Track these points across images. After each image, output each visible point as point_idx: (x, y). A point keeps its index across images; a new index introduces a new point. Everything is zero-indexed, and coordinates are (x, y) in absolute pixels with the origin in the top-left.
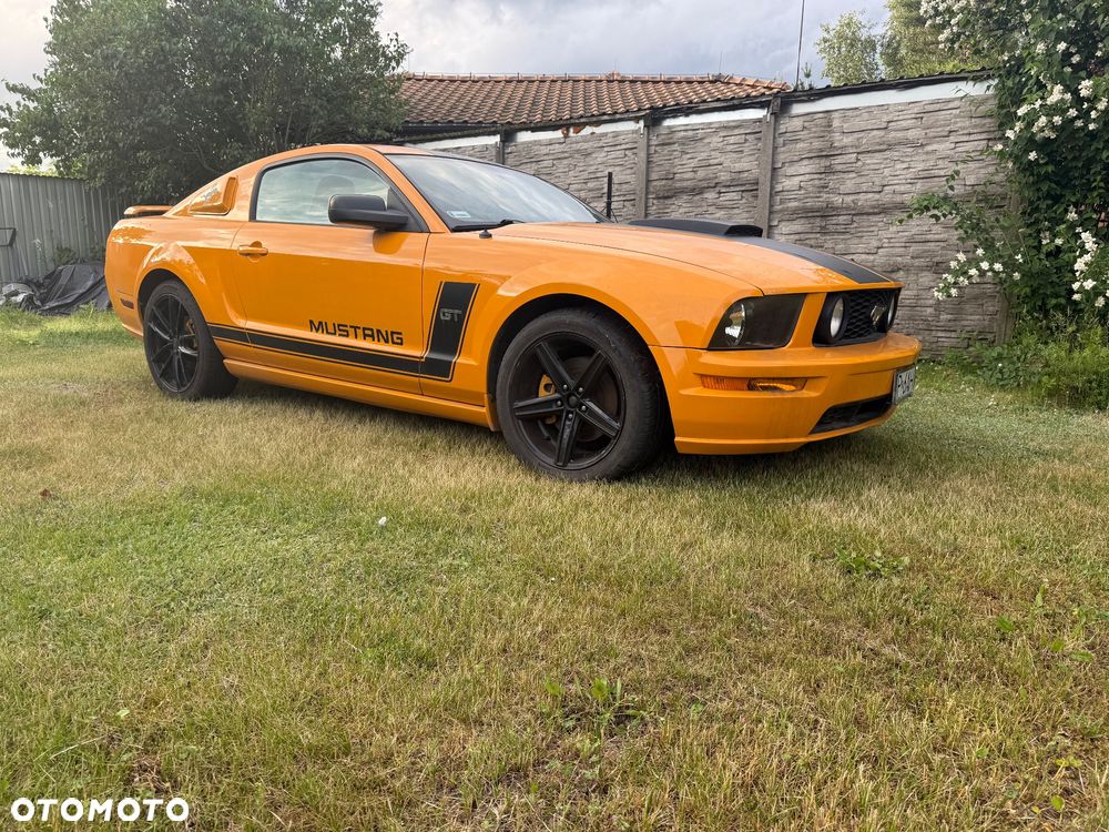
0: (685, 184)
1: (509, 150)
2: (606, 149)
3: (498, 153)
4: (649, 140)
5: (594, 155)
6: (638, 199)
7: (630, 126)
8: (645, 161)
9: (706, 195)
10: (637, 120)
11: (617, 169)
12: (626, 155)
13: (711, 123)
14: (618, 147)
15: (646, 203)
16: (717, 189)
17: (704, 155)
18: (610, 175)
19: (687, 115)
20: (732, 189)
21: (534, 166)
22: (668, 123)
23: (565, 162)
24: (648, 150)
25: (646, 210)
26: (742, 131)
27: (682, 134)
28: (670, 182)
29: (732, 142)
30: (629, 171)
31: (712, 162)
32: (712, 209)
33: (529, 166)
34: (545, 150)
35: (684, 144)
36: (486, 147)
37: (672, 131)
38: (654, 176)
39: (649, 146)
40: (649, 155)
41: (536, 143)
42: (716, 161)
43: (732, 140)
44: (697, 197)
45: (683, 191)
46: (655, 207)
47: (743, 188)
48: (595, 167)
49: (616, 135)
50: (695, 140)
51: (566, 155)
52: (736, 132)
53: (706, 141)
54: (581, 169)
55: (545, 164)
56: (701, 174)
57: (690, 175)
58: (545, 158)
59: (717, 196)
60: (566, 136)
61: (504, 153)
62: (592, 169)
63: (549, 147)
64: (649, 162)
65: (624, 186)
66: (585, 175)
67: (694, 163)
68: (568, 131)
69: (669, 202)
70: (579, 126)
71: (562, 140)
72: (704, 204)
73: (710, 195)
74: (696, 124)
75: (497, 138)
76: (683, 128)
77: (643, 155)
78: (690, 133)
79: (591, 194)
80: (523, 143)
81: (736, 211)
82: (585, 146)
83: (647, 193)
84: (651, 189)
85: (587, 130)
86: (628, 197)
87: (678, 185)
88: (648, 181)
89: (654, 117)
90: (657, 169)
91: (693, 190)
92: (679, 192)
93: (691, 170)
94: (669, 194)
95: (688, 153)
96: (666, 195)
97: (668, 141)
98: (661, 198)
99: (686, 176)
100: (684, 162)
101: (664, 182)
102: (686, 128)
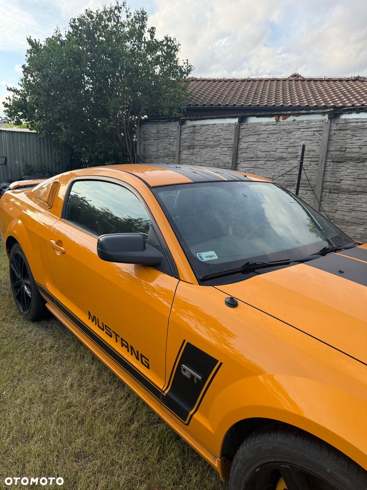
0: (353, 155)
1: (243, 127)
2: (302, 130)
3: (236, 128)
4: (331, 126)
5: (294, 133)
6: (320, 161)
7: (319, 117)
8: (327, 139)
10: (324, 114)
11: (308, 142)
12: (314, 134)
14: (310, 130)
15: (325, 164)
18: (304, 146)
19: (358, 112)
21: (257, 137)
22: (344, 117)
23: (276, 136)
24: (329, 132)
25: (325, 168)
27: (354, 124)
28: (342, 153)
30: (316, 144)
33: (253, 136)
34: (263, 128)
35: (354, 131)
36: (230, 125)
37: (347, 122)
38: (332, 148)
39: (330, 130)
40: (330, 135)
41: (259, 124)
44: (361, 164)
45: (351, 159)
46: (330, 167)
48: (294, 140)
49: (309, 122)
50: (363, 128)
51: (276, 132)
54: (285, 140)
55: (263, 136)
56: (365, 150)
57: (357, 150)
58: (264, 132)
60: (277, 121)
61: (239, 129)
62: (292, 141)
63: (266, 127)
64: (329, 140)
65: (312, 153)
66: (287, 144)
67: (360, 143)
68: (279, 118)
69: (341, 165)
70: (286, 116)
71: (275, 123)
72: (365, 168)
75: (236, 120)
76: (355, 121)
77: (326, 135)
78: (360, 124)
79: (290, 156)
80: (251, 124)
82: (289, 127)
83: (327, 158)
84: (329, 156)
85: (291, 119)
86: (313, 159)
87: (348, 155)
88: (328, 151)
89: (335, 113)
90: (334, 144)
91: (358, 159)
92: (348, 160)
93: (358, 147)
94: (341, 160)
95: (356, 136)
96: (339, 160)
97: (343, 128)
98: (335, 162)
99: (354, 150)
100: (353, 142)
101: (338, 153)
102: (357, 121)
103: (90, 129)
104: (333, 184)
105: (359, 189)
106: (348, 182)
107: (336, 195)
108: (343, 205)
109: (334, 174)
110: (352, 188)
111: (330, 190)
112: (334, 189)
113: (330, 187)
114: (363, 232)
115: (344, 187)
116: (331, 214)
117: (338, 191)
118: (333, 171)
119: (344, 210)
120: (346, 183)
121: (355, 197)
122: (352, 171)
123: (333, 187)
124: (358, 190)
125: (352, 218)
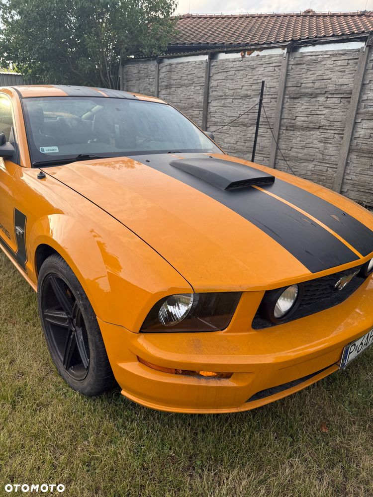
0: (307, 90)
1: (212, 65)
2: (264, 66)
3: (207, 65)
4: (289, 61)
5: (257, 69)
6: (278, 97)
7: (279, 51)
8: (285, 74)
9: (319, 99)
10: (283, 47)
11: (269, 78)
12: (275, 70)
13: (327, 51)
14: (271, 65)
15: (283, 101)
16: (326, 95)
17: (320, 73)
18: (263, 82)
19: (314, 45)
20: (335, 96)
21: (225, 74)
22: (303, 50)
23: (241, 72)
24: (287, 67)
25: (283, 105)
26: (347, 57)
27: (309, 58)
28: (298, 88)
29: (339, 64)
30: (276, 80)
31: (325, 77)
32: (321, 108)
33: (222, 74)
34: (231, 65)
35: (309, 65)
36: (202, 62)
37: (303, 56)
38: (289, 84)
39: (288, 65)
40: (287, 71)
41: (227, 60)
42: (328, 77)
43: (339, 63)
44: (313, 100)
45: (305, 95)
46: (288, 104)
47: (342, 96)
48: (257, 76)
49: (271, 57)
50: (317, 62)
51: (242, 68)
52: (343, 58)
53: (323, 63)
54: (249, 77)
55: (231, 73)
56: (317, 84)
57: (310, 85)
58: (232, 69)
59: (325, 100)
60: (243, 57)
61: (210, 66)
62: (255, 77)
63: (234, 63)
64: (287, 75)
65: (272, 89)
66: (251, 81)
67: (314, 77)
68: (244, 53)
69: (297, 101)
70: (251, 51)
71: (241, 59)
72: (317, 104)
73: (321, 99)
74: (317, 52)
75: (206, 58)
76: (310, 54)
77: (284, 70)
78: (314, 57)
79: (254, 93)
80: (221, 60)
81: (336, 110)
82: (253, 63)
83: (284, 94)
84: (287, 92)
85: (255, 53)
86: (273, 96)
87: (303, 91)
88: (286, 87)
89: (293, 47)
90: (291, 80)
91: (311, 95)
92: (303, 96)
93: (312, 81)
94: (297, 96)
95: (311, 71)
96: (295, 96)
97: (300, 62)
98: (292, 98)
99: (308, 85)
100: (307, 77)
101: (295, 88)
102: (312, 54)
103: (73, 70)
104: (290, 121)
105: (311, 125)
106: (302, 119)
107: (292, 133)
108: (297, 142)
109: (290, 110)
110: (305, 125)
111: (287, 128)
112: (290, 126)
113: (286, 124)
114: (313, 169)
115: (299, 123)
116: (287, 151)
117: (293, 127)
118: (290, 107)
119: (298, 147)
120: (301, 120)
121: (308, 133)
122: (306, 107)
123: (289, 125)
124: (311, 127)
125: (305, 155)
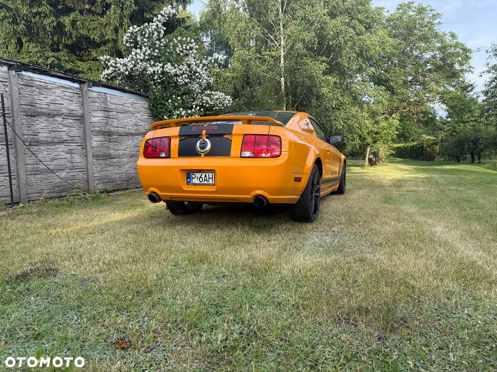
0: (43, 110)
4: (17, 80)
6: (15, 113)
7: (4, 69)
8: (18, 92)
9: (56, 119)
13: (55, 82)
15: (21, 118)
16: (63, 116)
17: (52, 98)
20: (70, 118)
22: (28, 74)
24: (18, 86)
25: (21, 121)
26: (71, 91)
27: (38, 83)
28: (34, 108)
29: (67, 95)
31: (57, 102)
32: (60, 126)
35: (40, 89)
37: (31, 79)
38: (22, 102)
39: (18, 83)
40: (18, 89)
42: (60, 102)
43: (67, 94)
44: (51, 119)
45: (43, 114)
46: (25, 121)
47: (76, 118)
50: (46, 88)
52: (69, 90)
53: (53, 91)
56: (52, 107)
57: (46, 106)
59: (62, 120)
67: (48, 101)
69: (35, 119)
72: (56, 123)
73: (59, 119)
74: (45, 80)
76: (40, 80)
77: (16, 88)
78: (43, 84)
81: (72, 128)
83: (20, 112)
84: (21, 109)
87: (39, 110)
88: (20, 104)
90: (24, 98)
91: (49, 114)
92: (41, 115)
93: (46, 103)
94: (35, 114)
95: (42, 94)
96: (33, 114)
97: (30, 84)
98: (29, 116)
99: (43, 106)
100: (41, 99)
101: (29, 107)
102: (42, 80)
104: (31, 137)
105: (56, 140)
106: (45, 135)
107: (36, 148)
108: (45, 156)
109: (29, 127)
110: (49, 140)
111: (30, 143)
112: (34, 142)
113: (28, 140)
115: (42, 139)
116: (35, 166)
117: (38, 143)
118: (28, 124)
119: (47, 160)
120: (43, 136)
121: (53, 147)
122: (45, 124)
123: (32, 140)
124: (56, 141)
125: (55, 166)
